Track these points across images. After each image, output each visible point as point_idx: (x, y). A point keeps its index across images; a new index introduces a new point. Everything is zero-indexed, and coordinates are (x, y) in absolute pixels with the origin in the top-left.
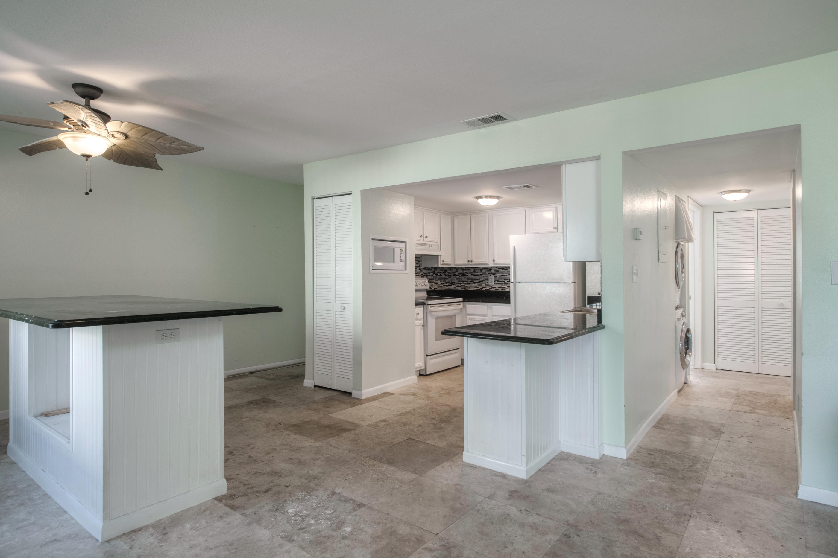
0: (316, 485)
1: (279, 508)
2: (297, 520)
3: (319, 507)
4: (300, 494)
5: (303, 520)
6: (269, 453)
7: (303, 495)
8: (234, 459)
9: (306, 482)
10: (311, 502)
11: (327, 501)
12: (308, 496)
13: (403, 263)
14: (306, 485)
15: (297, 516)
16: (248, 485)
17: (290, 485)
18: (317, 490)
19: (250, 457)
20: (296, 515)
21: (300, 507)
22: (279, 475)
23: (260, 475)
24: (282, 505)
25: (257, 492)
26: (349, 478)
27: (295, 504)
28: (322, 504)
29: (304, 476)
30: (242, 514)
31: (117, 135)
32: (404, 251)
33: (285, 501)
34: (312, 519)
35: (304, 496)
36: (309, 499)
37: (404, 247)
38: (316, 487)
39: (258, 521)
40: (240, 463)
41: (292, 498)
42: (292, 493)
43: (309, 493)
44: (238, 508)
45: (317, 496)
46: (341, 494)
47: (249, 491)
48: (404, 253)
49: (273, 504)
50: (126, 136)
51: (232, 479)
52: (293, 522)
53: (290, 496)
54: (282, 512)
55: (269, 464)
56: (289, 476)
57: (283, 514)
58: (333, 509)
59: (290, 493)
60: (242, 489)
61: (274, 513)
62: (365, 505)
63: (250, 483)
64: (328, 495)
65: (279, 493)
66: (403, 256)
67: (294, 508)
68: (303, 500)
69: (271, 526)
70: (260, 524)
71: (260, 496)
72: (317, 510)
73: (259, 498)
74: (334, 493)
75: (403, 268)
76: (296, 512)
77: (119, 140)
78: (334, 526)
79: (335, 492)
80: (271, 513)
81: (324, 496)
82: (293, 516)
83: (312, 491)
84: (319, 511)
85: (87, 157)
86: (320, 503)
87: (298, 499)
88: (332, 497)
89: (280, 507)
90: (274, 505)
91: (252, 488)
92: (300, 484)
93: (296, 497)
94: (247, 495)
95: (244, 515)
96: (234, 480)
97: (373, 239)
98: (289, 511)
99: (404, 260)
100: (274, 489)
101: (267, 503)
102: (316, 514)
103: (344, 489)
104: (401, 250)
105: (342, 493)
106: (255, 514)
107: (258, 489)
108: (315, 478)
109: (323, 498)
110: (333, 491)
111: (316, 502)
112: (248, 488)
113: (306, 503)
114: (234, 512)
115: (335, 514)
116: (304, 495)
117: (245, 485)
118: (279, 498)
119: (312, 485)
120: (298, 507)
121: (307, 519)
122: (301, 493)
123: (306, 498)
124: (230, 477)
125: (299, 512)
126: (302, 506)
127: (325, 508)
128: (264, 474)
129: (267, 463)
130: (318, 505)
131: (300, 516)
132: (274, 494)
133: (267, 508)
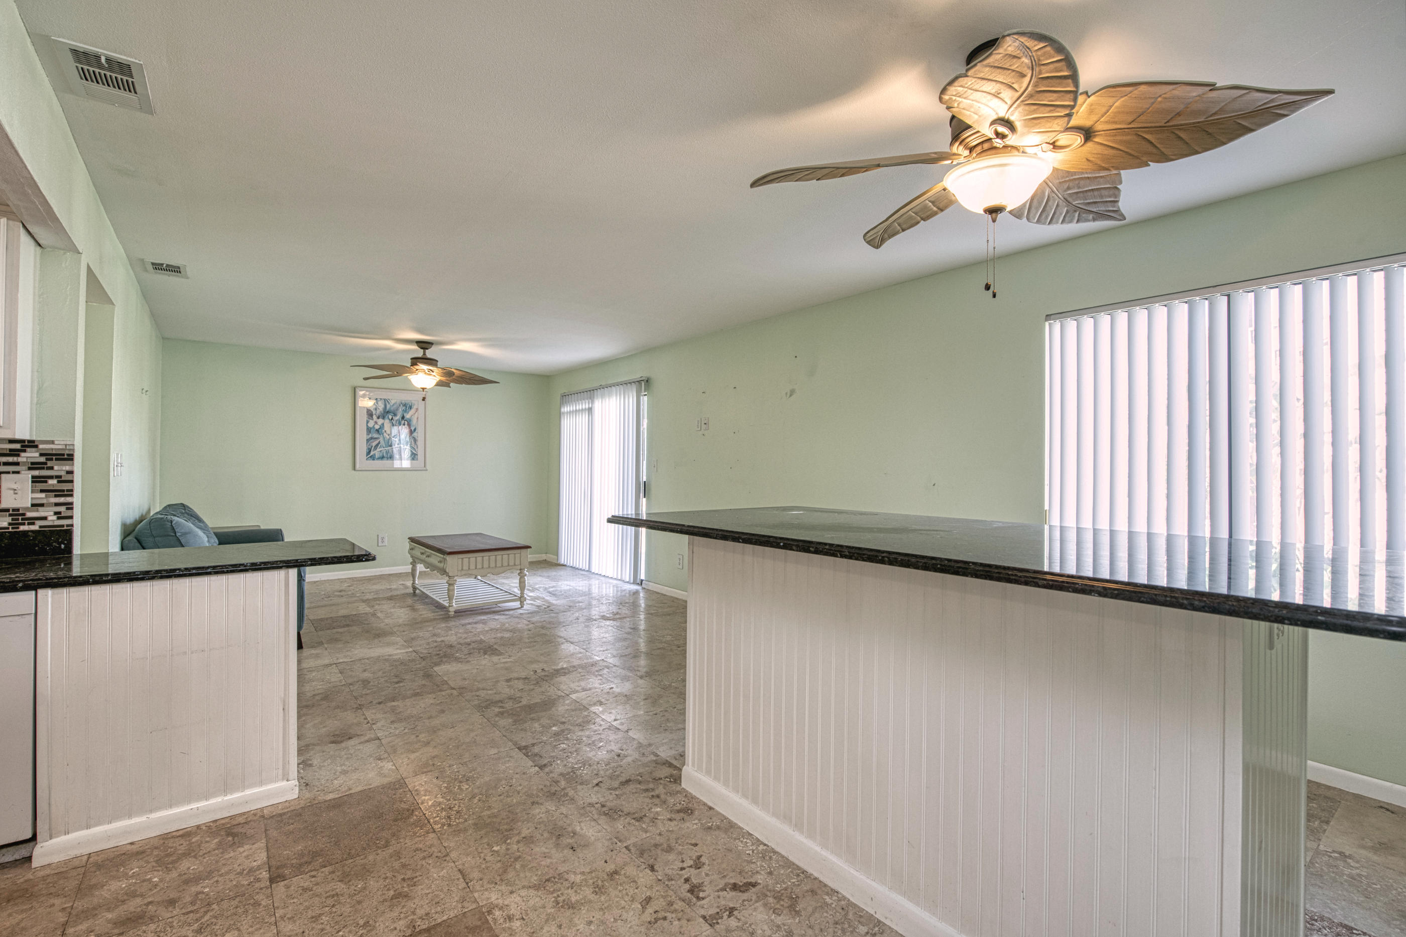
0: (557, 782)
1: (616, 757)
3: (570, 752)
4: (585, 771)
5: (594, 741)
6: (613, 874)
7: (582, 770)
8: (685, 865)
9: (569, 789)
10: (576, 759)
11: (557, 758)
12: (576, 767)
14: (571, 784)
16: (653, 796)
17: (594, 786)
18: (561, 774)
19: (652, 868)
20: (599, 748)
21: (591, 755)
22: (604, 809)
23: (634, 814)
24: (611, 760)
25: (640, 783)
26: (504, 787)
27: (596, 759)
28: (565, 755)
29: (567, 800)
30: (658, 756)
33: (606, 765)
34: (583, 741)
35: (581, 767)
36: (576, 763)
38: (559, 779)
39: (640, 746)
40: (669, 849)
41: (596, 767)
42: (595, 774)
43: (574, 770)
44: (664, 764)
45: (566, 765)
46: (534, 765)
47: (651, 786)
49: (621, 763)
51: (679, 811)
52: (605, 741)
53: (599, 771)
54: (614, 752)
55: (616, 838)
56: (590, 804)
57: (613, 750)
58: (557, 748)
59: (597, 774)
60: (660, 790)
61: (623, 752)
62: (518, 748)
63: (650, 799)
64: (551, 765)
65: (611, 778)
67: (599, 754)
68: (584, 763)
69: (628, 740)
70: (639, 743)
71: (638, 775)
72: (574, 749)
73: (638, 772)
74: (542, 767)
76: (598, 750)
78: (566, 732)
80: (626, 753)
81: (558, 764)
82: (602, 746)
83: (568, 773)
86: (567, 756)
87: (590, 765)
88: (548, 761)
89: (614, 758)
91: (647, 790)
92: (579, 787)
93: (592, 767)
94: (654, 779)
95: (657, 755)
96: (675, 808)
98: (605, 752)
100: (616, 784)
101: (629, 765)
102: (577, 746)
103: (525, 771)
105: (532, 766)
106: (643, 754)
107: (639, 786)
108: (552, 795)
110: (541, 769)
111: (571, 759)
112: (653, 790)
113: (583, 759)
114: (668, 759)
115: (557, 743)
116: (580, 769)
117: (658, 796)
118: (613, 770)
119: (563, 783)
120: (594, 756)
121: (589, 742)
122: (583, 773)
123: (580, 765)
124: (682, 815)
125: (595, 750)
126: (589, 756)
127: (565, 751)
128: (628, 814)
129: (620, 841)
130: (570, 754)
131: (595, 745)
132: (618, 776)
133: (629, 759)
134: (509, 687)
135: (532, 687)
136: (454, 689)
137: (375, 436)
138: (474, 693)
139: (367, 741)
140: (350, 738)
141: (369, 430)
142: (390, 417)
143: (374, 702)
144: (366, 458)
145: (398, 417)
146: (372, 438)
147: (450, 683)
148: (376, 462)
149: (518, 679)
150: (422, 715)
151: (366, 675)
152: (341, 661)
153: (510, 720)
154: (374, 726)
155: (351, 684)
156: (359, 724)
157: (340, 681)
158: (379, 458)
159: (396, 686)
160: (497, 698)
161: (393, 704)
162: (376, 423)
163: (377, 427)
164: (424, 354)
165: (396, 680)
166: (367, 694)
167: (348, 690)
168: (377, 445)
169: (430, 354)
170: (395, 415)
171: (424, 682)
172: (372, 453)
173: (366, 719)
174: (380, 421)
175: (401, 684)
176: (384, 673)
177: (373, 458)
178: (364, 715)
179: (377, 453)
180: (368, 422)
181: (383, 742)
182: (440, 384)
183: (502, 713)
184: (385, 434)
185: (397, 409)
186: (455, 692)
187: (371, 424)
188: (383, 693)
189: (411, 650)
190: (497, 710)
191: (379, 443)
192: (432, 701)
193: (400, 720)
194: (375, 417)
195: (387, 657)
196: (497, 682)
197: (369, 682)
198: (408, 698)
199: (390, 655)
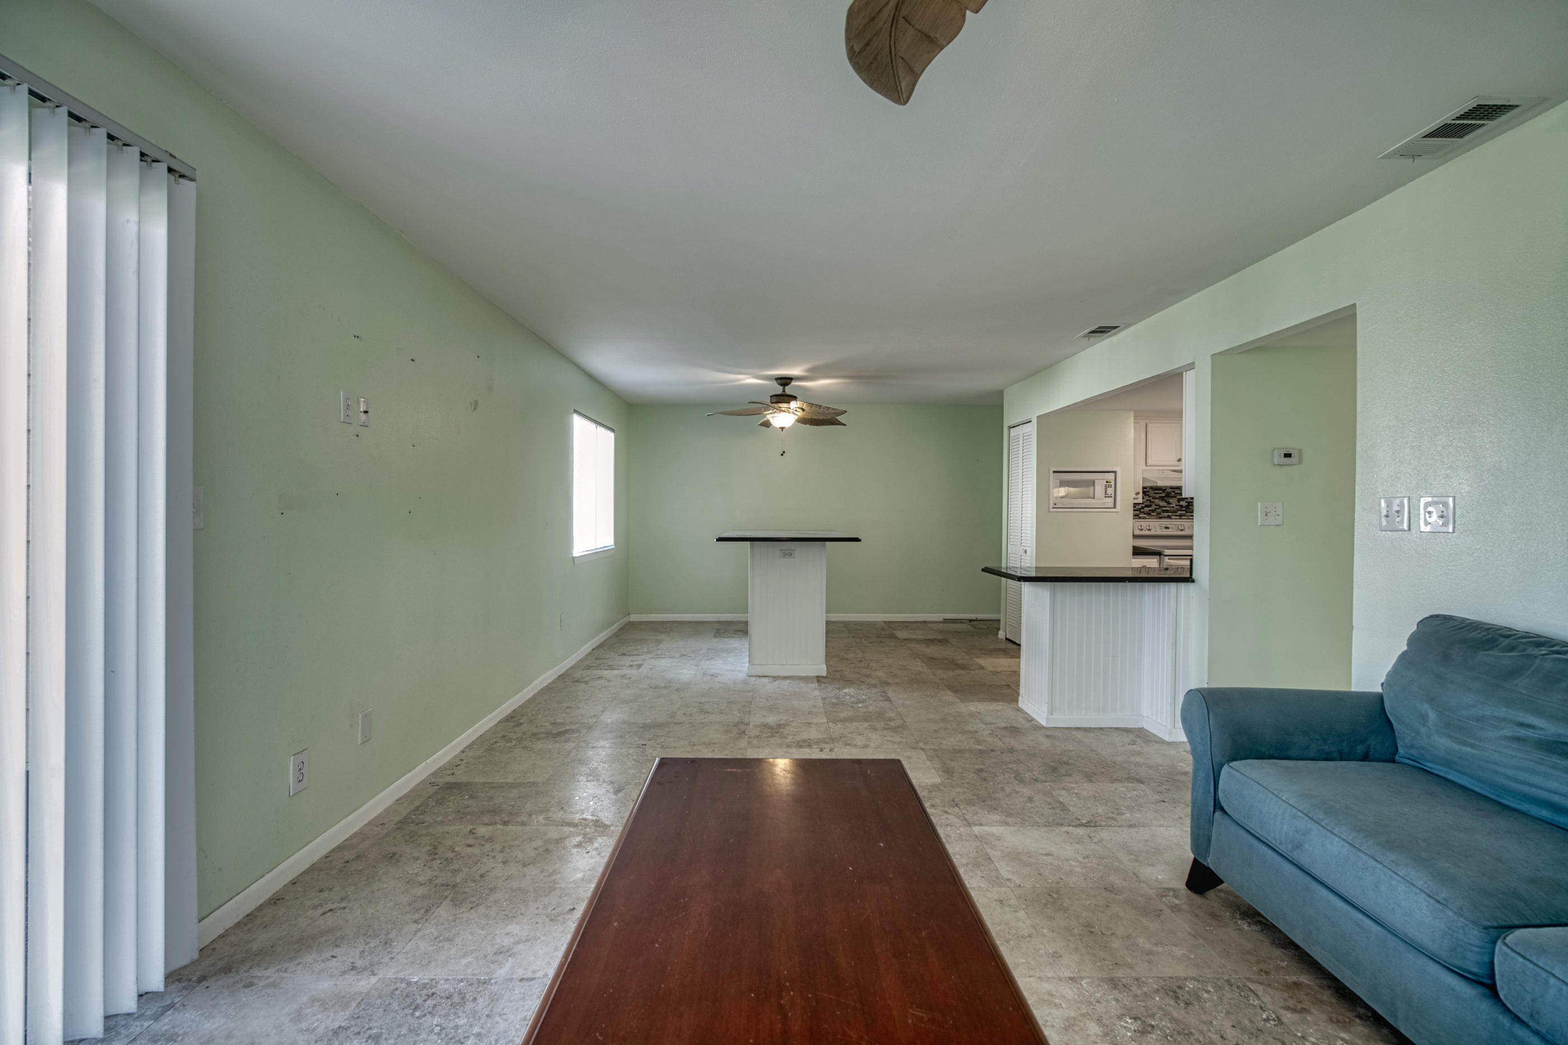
1: (842, 688)
2: (841, 694)
3: (864, 693)
4: (864, 686)
5: (844, 695)
6: (883, 667)
13: (1111, 500)
14: (876, 684)
17: (866, 682)
18: (876, 688)
22: (869, 676)
24: (846, 687)
27: (853, 689)
29: (882, 681)
31: (798, 410)
32: (1113, 483)
33: (851, 686)
34: (851, 696)
36: (865, 689)
37: (1114, 478)
41: (857, 686)
42: (860, 685)
43: (870, 688)
45: (872, 690)
46: (888, 694)
48: (1113, 486)
50: (803, 410)
52: (838, 694)
56: (873, 678)
57: (839, 690)
58: (869, 696)
60: (837, 677)
63: (845, 676)
64: (878, 692)
65: (854, 683)
66: (1110, 491)
67: (850, 690)
68: (861, 689)
71: (840, 682)
72: (861, 694)
75: (1112, 505)
76: (847, 692)
77: (800, 413)
79: (885, 692)
81: (875, 691)
82: (843, 692)
83: (873, 687)
85: (782, 428)
92: (873, 683)
94: (835, 679)
97: (1054, 472)
98: (845, 690)
99: (1113, 495)
101: (838, 685)
102: (857, 695)
103: (893, 692)
104: (1107, 482)
108: (887, 683)
111: (867, 691)
119: (879, 685)
121: (847, 696)
126: (856, 690)
127: (866, 695)
128: (860, 674)
129: (872, 671)
132: (850, 683)
133: (835, 686)
134: (869, 740)
135: (849, 735)
136: (923, 749)
138: (905, 740)
143: (998, 753)
147: (924, 757)
149: (855, 746)
150: (953, 732)
153: (886, 715)
160: (886, 732)
161: (979, 748)
165: (985, 774)
166: (1010, 763)
167: (1034, 773)
171: (953, 764)
173: (1000, 740)
175: (977, 767)
176: (1003, 789)
178: (1003, 743)
183: (890, 720)
186: (922, 745)
188: (993, 760)
190: (892, 724)
192: (944, 742)
193: (971, 733)
195: (1009, 819)
196: (876, 748)
197: (1015, 779)
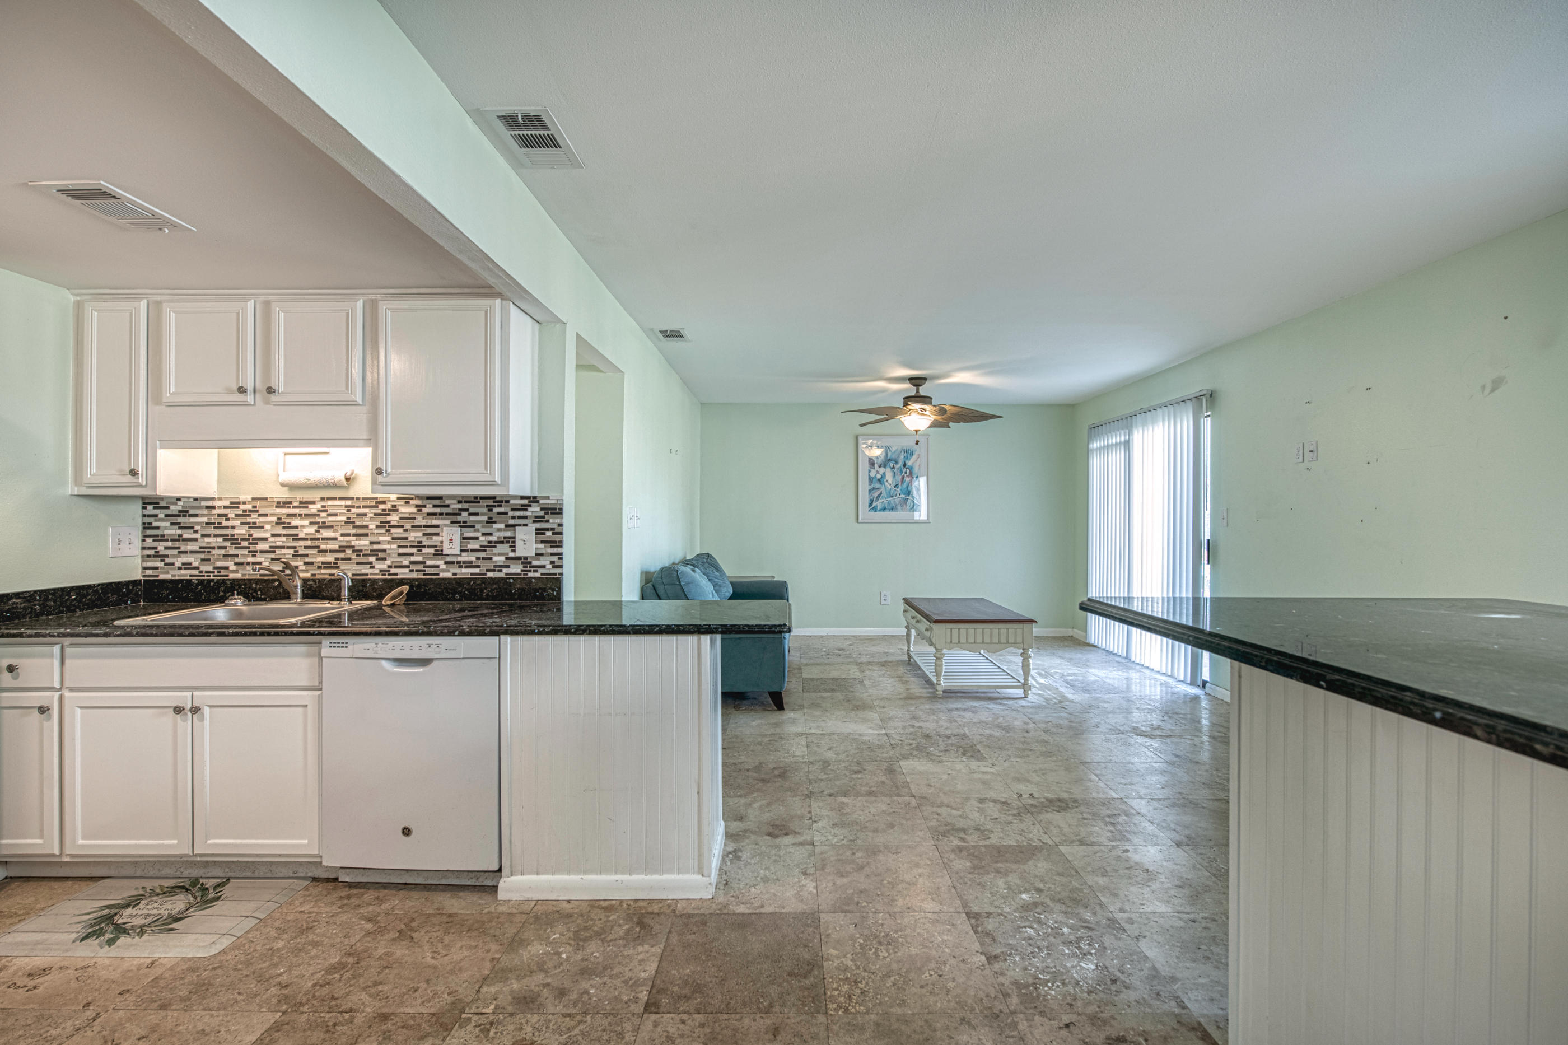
0: (1006, 995)
1: (1109, 983)
2: (1089, 944)
3: (1038, 948)
4: (1053, 993)
5: (1080, 939)
7: (1048, 987)
9: (1022, 1016)
10: (1044, 964)
11: (1017, 950)
12: (1040, 979)
14: (1026, 1008)
15: (1085, 952)
17: (1060, 1028)
18: (1016, 983)
20: (1085, 954)
21: (1068, 965)
24: (1100, 985)
26: (931, 975)
27: (1075, 975)
28: (1030, 949)
29: (1012, 1037)
30: (1184, 1008)
33: (1089, 992)
34: (1063, 934)
35: (1049, 982)
36: (1043, 972)
38: (1010, 991)
39: (1155, 975)
41: (1072, 991)
42: (1068, 1004)
43: (1036, 983)
44: (1193, 1029)
45: (1026, 969)
46: (980, 951)
49: (1116, 999)
52: (1097, 945)
53: (1075, 999)
54: (1108, 971)
57: (1106, 967)
58: (1020, 932)
59: (1071, 1005)
61: (1122, 977)
62: (967, 914)
64: (1006, 960)
65: (1094, 1020)
67: (1082, 968)
68: (1055, 976)
69: (1135, 957)
70: (1154, 968)
71: (1140, 1035)
72: (1045, 944)
73: (1141, 1028)
74: (991, 959)
76: (1083, 958)
78: (1039, 909)
79: (987, 959)
80: (1127, 981)
81: (1015, 962)
82: (1091, 954)
83: (1026, 986)
84: (1043, 940)
86: (1032, 953)
87: (1063, 984)
88: (1002, 952)
89: (1105, 984)
90: (1116, 996)
92: (1037, 1018)
93: (1065, 989)
95: (1182, 1006)
98: (1093, 967)
101: (1129, 1006)
102: (1052, 939)
103: (966, 957)
105: (977, 952)
106: (1158, 994)
109: (1017, 959)
110: (989, 963)
111: (1036, 960)
113: (1055, 967)
114: (1202, 1020)
115: (1023, 924)
116: (1047, 985)
118: (1099, 1007)
119: (1015, 1000)
120: (1073, 967)
121: (1072, 938)
122: (1050, 994)
123: (1048, 977)
125: (1077, 956)
126: (1065, 965)
127: (1030, 941)
130: (1037, 950)
131: (1079, 948)
132: (1105, 1022)
133: (1132, 995)
134: (981, 811)
135: (1010, 818)
136: (914, 796)
137: (877, 486)
138: (935, 809)
139: (802, 844)
140: (787, 834)
141: (871, 480)
142: (892, 465)
143: (826, 793)
144: (868, 509)
145: (900, 465)
146: (874, 489)
147: (912, 786)
148: (878, 513)
149: (995, 801)
150: (867, 825)
151: (830, 755)
152: (813, 731)
153: (968, 864)
154: (815, 825)
155: (811, 763)
156: (801, 817)
157: (803, 757)
158: (880, 510)
159: (854, 776)
160: (961, 823)
161: (845, 800)
162: (878, 472)
163: (879, 476)
164: (918, 392)
165: (856, 768)
166: (822, 780)
167: (807, 770)
168: (879, 496)
169: (923, 391)
170: (896, 463)
171: (884, 778)
172: (874, 505)
173: (810, 812)
174: (882, 470)
175: (860, 776)
176: (848, 756)
177: (875, 509)
178: (810, 806)
179: (878, 504)
180: (869, 472)
181: (818, 850)
182: (935, 425)
183: (960, 849)
184: (886, 484)
185: (899, 457)
186: (914, 802)
187: (873, 474)
188: (838, 783)
189: (884, 732)
190: (956, 842)
191: (881, 493)
192: (884, 807)
193: (842, 825)
194: (876, 466)
195: (857, 737)
196: (968, 799)
197: (829, 765)
198: (862, 796)
199: (860, 735)
